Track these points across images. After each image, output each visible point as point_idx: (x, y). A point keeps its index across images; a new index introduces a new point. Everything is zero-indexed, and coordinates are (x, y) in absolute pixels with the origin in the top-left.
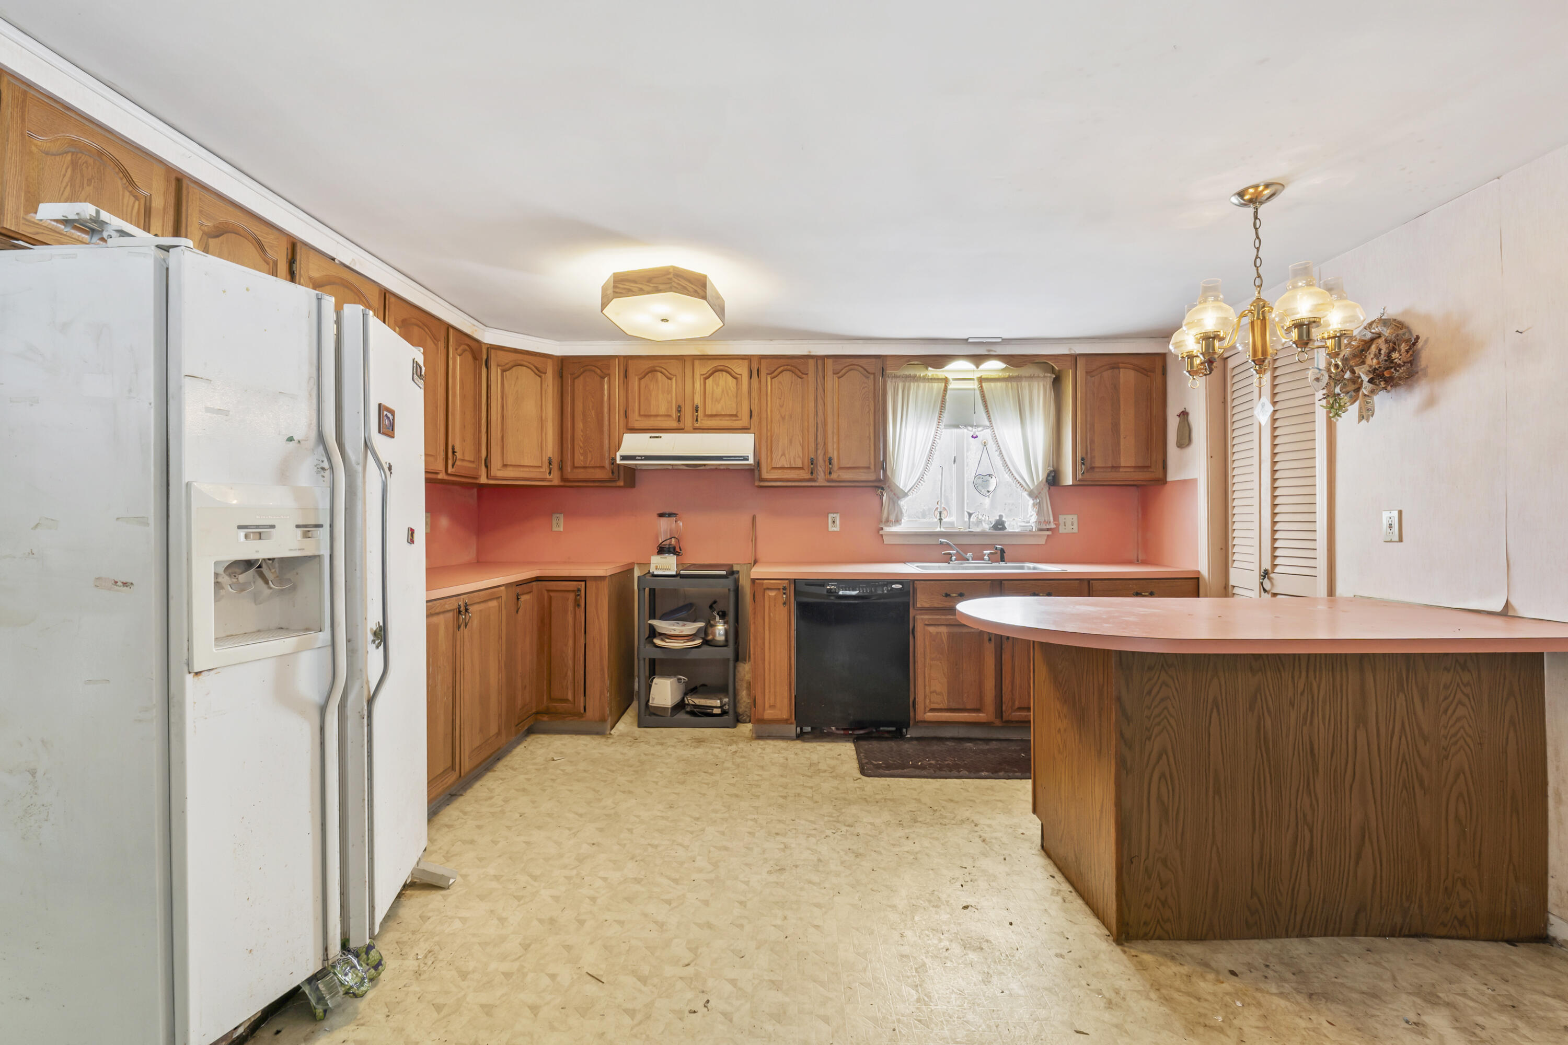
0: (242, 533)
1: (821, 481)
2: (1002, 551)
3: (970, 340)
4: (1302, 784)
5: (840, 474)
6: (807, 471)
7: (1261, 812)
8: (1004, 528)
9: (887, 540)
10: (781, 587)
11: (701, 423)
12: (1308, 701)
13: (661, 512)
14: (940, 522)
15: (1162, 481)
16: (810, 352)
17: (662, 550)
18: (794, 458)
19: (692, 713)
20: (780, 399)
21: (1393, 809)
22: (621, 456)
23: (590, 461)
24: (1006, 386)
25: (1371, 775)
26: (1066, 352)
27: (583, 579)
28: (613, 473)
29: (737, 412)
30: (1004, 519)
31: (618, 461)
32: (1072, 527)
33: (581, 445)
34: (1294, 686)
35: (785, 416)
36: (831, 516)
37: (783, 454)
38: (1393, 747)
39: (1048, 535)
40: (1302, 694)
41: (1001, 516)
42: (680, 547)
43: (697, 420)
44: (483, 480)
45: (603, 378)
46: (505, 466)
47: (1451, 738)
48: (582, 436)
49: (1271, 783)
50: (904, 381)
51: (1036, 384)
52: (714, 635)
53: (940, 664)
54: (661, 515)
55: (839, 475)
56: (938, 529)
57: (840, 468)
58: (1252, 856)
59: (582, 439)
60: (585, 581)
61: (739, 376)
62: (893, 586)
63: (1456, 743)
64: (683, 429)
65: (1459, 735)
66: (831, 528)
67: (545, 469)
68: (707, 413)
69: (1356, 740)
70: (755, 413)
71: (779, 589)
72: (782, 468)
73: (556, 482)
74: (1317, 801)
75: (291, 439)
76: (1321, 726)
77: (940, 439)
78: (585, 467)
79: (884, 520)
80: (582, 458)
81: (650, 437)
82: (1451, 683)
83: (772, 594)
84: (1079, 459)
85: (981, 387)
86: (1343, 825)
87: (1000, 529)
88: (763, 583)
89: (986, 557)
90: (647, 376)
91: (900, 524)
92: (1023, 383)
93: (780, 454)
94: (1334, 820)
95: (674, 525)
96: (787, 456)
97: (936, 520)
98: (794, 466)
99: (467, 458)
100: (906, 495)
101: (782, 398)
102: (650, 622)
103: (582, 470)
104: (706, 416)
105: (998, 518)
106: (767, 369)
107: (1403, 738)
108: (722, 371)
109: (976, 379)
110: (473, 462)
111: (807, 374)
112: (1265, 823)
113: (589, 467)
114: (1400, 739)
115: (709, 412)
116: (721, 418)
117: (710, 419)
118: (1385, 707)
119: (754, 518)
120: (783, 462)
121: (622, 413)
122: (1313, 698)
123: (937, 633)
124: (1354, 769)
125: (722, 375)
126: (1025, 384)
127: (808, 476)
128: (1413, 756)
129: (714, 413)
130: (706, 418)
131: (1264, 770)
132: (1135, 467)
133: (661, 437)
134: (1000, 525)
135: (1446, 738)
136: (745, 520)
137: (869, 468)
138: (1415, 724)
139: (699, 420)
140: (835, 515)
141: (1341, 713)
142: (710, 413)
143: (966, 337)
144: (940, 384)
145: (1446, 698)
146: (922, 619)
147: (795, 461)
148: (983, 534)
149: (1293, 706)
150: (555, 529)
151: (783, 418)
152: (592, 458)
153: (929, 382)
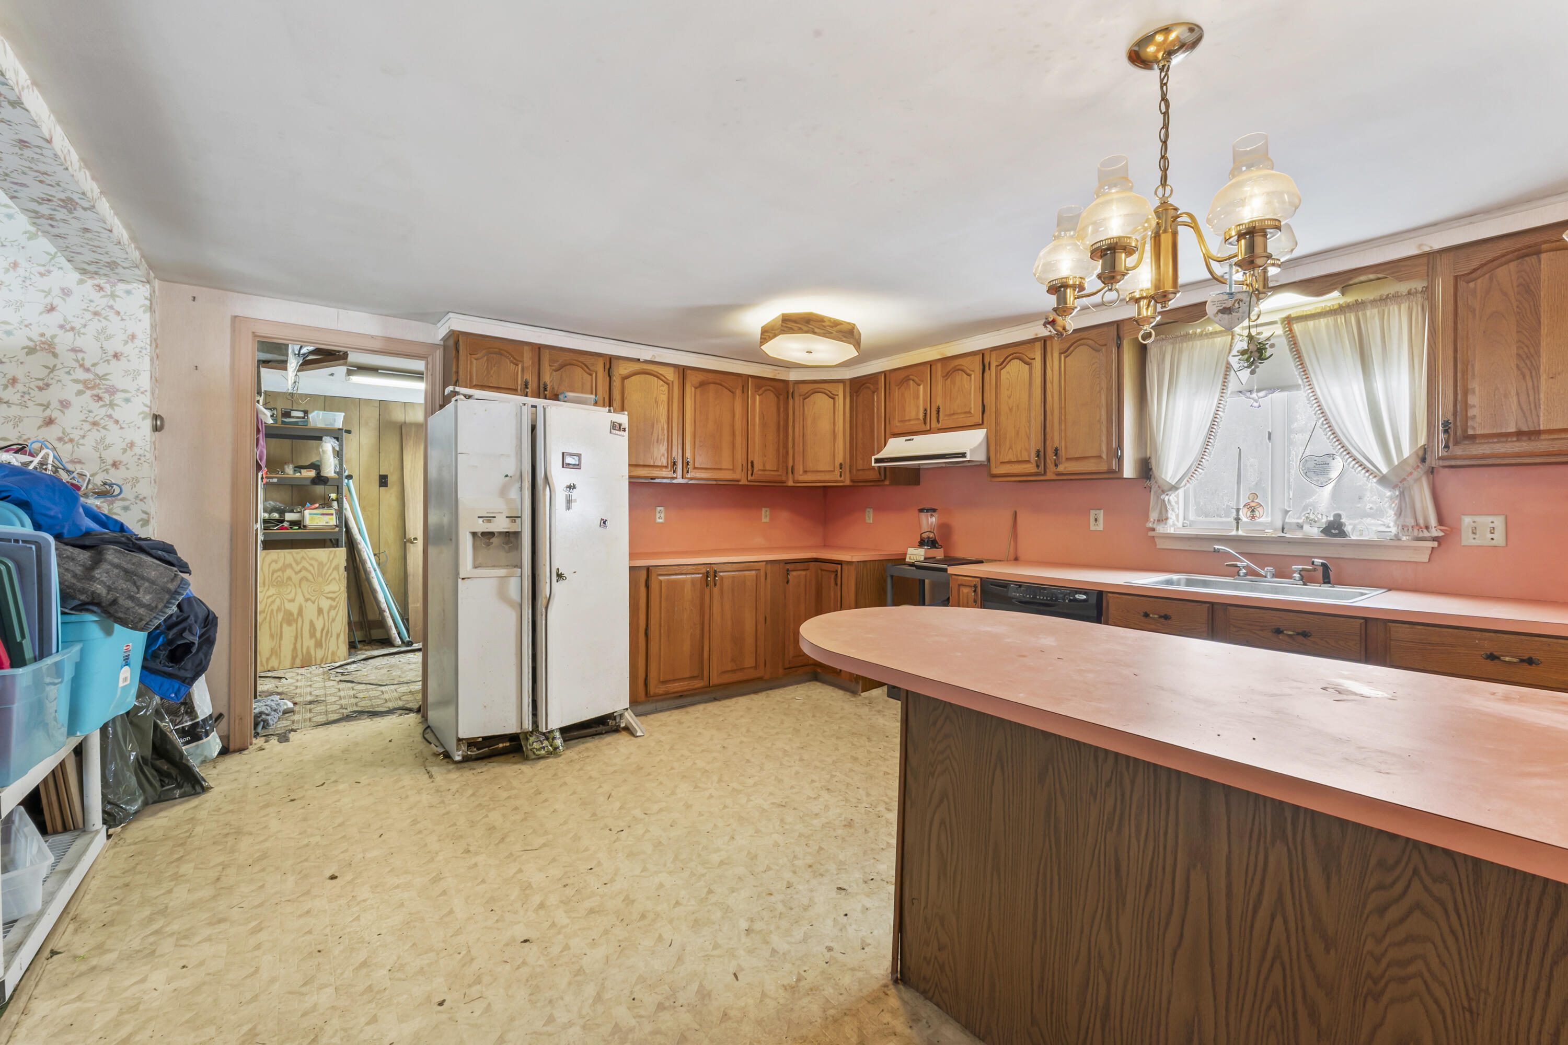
0: (481, 520)
1: (1050, 476)
4: (1100, 910)
7: (1044, 921)
8: (1343, 534)
12: (1116, 799)
14: (1238, 523)
17: (922, 543)
21: (1249, 1026)
24: (1336, 321)
25: (1211, 950)
26: (1413, 251)
27: (840, 563)
30: (1343, 520)
31: (873, 464)
32: (1492, 536)
34: (1097, 770)
36: (1093, 512)
38: (1258, 926)
40: (1108, 784)
41: (1338, 516)
44: (790, 483)
45: (874, 392)
46: (805, 472)
47: (1389, 966)
49: (1059, 889)
50: (1173, 343)
51: (1394, 308)
54: (921, 510)
56: (1234, 533)
57: (1068, 459)
58: (1032, 971)
60: (841, 564)
62: (1077, 596)
63: (1403, 980)
65: (1412, 969)
66: (1092, 528)
67: (837, 472)
69: (1188, 887)
72: (1010, 462)
73: (848, 483)
74: (1120, 944)
75: (507, 476)
76: (1133, 840)
77: (1224, 412)
78: (863, 470)
82: (1397, 863)
85: (1291, 330)
86: (1157, 1001)
87: (1335, 535)
89: (1297, 575)
92: (1368, 313)
94: (1144, 987)
97: (1231, 519)
99: (768, 467)
100: (1174, 488)
105: (1332, 519)
106: (996, 361)
107: (1279, 920)
108: (959, 370)
109: (1279, 322)
110: (777, 471)
111: (1034, 359)
112: (1048, 935)
114: (1273, 919)
118: (1246, 854)
120: (1011, 457)
122: (1123, 796)
124: (1182, 928)
126: (1372, 313)
127: (1034, 470)
128: (1298, 958)
131: (1051, 870)
134: (1335, 529)
135: (1378, 960)
136: (1007, 516)
138: (1305, 906)
140: (1097, 512)
141: (1166, 834)
144: (1224, 338)
145: (1381, 887)
148: (1307, 542)
149: (1095, 798)
150: (868, 521)
153: (1209, 338)
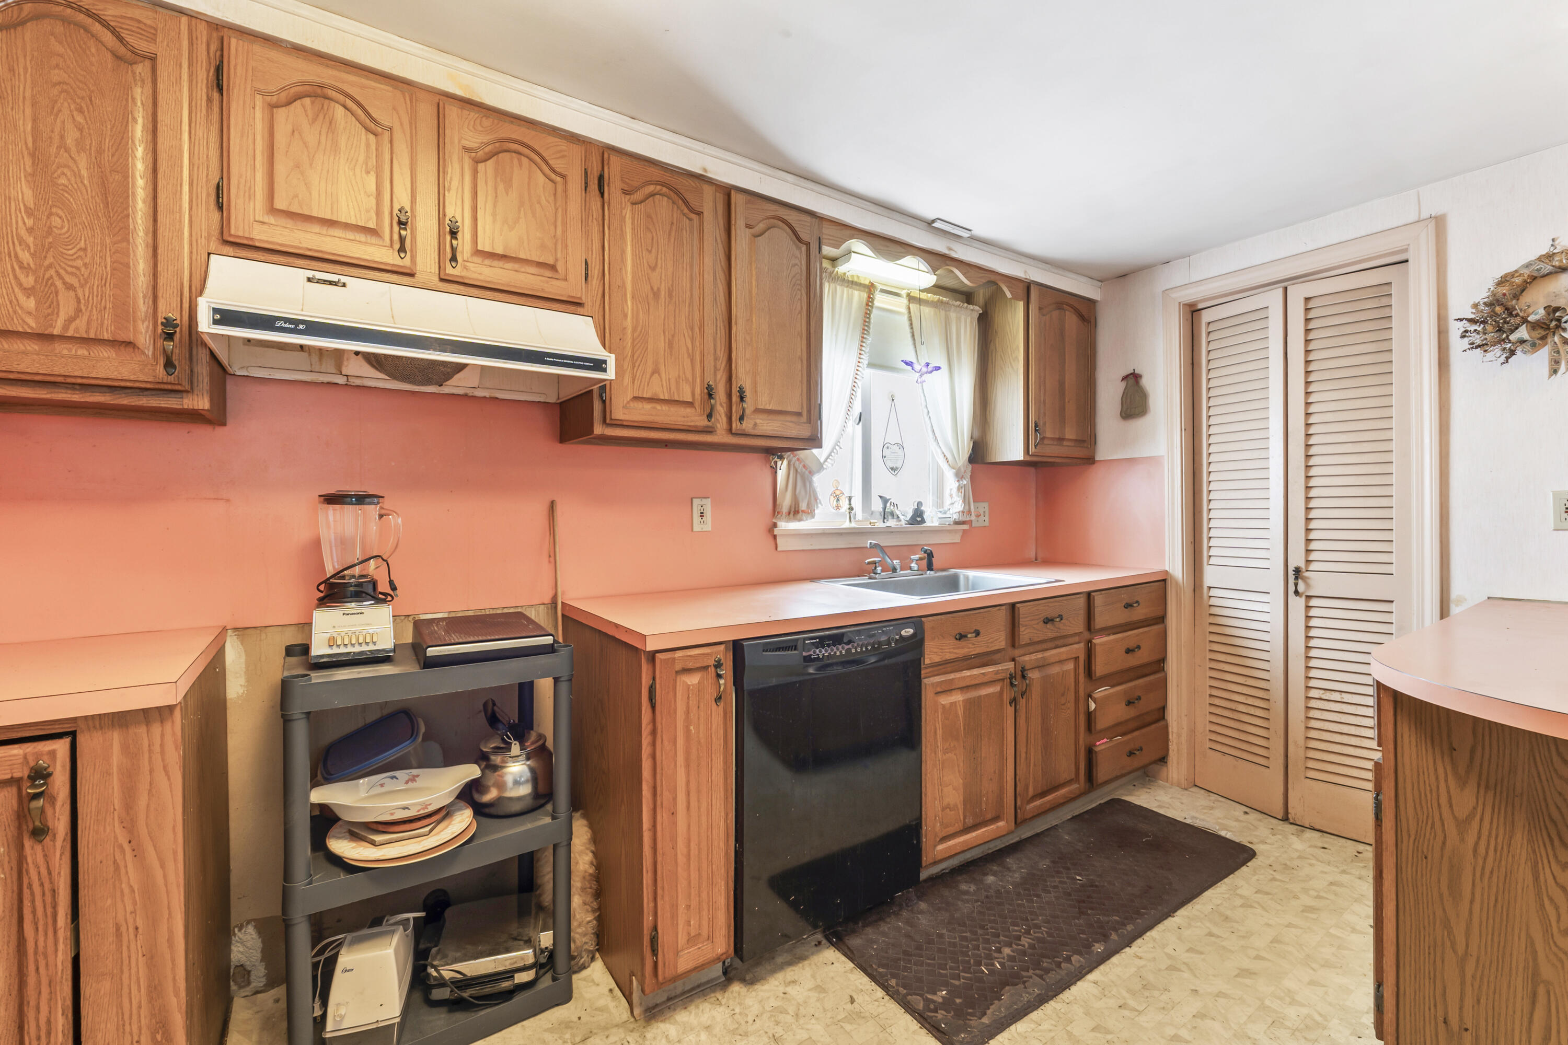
2: (930, 555)
3: (937, 225)
5: (758, 421)
6: (698, 410)
8: (923, 521)
9: (782, 544)
10: (711, 662)
11: (465, 267)
13: (332, 490)
15: (1090, 460)
16: (705, 170)
18: (677, 383)
19: (456, 1005)
20: (650, 252)
22: (216, 311)
23: (70, 320)
28: (169, 364)
29: (557, 260)
33: (25, 257)
35: (659, 289)
37: (656, 371)
39: (964, 531)
42: (391, 583)
43: (454, 259)
48: (30, 230)
52: (501, 786)
53: (955, 757)
55: (755, 425)
56: (847, 525)
57: (758, 411)
59: (30, 240)
61: (558, 179)
64: (412, 275)
68: (480, 248)
70: (595, 271)
71: (705, 668)
79: (785, 510)
80: (31, 304)
81: (309, 280)
83: (693, 680)
84: (1032, 425)
88: (674, 659)
90: (298, 103)
91: (813, 517)
93: (649, 370)
95: (374, 527)
96: (663, 375)
98: (676, 398)
101: (654, 250)
102: (318, 796)
103: (32, 346)
104: (478, 252)
113: (62, 338)
115: (484, 244)
116: (517, 266)
117: (487, 262)
119: (552, 505)
121: (206, 193)
123: (951, 704)
125: (520, 165)
127: (702, 422)
129: (500, 251)
130: (478, 260)
132: (1076, 440)
133: (344, 285)
134: (919, 517)
137: (799, 414)
139: (459, 258)
140: (704, 501)
142: (488, 249)
143: (931, 216)
146: (933, 684)
147: (678, 388)
151: (656, 295)
152: (78, 311)
